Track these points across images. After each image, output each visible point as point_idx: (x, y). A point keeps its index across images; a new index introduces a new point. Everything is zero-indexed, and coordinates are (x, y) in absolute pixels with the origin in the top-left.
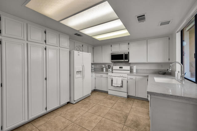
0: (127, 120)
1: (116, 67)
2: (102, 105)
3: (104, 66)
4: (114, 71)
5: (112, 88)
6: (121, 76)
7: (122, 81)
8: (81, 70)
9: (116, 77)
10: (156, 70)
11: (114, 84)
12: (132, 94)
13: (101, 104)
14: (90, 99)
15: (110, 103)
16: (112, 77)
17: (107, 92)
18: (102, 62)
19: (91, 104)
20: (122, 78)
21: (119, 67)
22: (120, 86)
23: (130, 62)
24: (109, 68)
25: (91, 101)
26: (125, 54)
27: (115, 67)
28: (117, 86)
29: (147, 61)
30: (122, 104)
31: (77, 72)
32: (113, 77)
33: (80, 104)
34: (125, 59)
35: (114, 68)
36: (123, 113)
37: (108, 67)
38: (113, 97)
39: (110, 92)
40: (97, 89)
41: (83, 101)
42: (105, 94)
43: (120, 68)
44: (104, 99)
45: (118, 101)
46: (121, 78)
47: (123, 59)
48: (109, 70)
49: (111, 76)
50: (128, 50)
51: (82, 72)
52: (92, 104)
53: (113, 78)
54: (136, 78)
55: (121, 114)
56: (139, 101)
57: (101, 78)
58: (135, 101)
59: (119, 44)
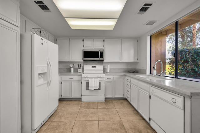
0: (127, 130)
1: (88, 67)
2: (84, 119)
3: (71, 65)
4: (85, 71)
5: (87, 92)
6: (99, 77)
7: (100, 83)
8: (46, 71)
9: (92, 78)
10: (126, 69)
11: (91, 87)
12: (109, 95)
13: (82, 119)
14: (61, 117)
15: (92, 113)
16: (87, 79)
17: (80, 99)
18: (69, 61)
19: (66, 124)
20: (100, 79)
21: (91, 66)
22: (98, 89)
23: (105, 60)
24: (80, 68)
25: (63, 119)
26: (100, 52)
27: (86, 67)
28: (94, 90)
29: (121, 61)
30: (105, 110)
31: (39, 74)
32: (90, 79)
33: (45, 131)
34: (100, 58)
35: (85, 69)
36: (115, 122)
37: (77, 67)
38: (90, 104)
39: (84, 98)
40: (63, 97)
41: (48, 123)
42: (77, 102)
43: (93, 67)
44: (81, 110)
45: (99, 107)
46: (98, 79)
47: (99, 58)
48: (79, 70)
50: (103, 47)
51: (47, 73)
52: (68, 124)
53: (88, 81)
54: (113, 77)
55: (115, 124)
56: (116, 101)
57: (72, 81)
58: (114, 102)
59: (93, 39)
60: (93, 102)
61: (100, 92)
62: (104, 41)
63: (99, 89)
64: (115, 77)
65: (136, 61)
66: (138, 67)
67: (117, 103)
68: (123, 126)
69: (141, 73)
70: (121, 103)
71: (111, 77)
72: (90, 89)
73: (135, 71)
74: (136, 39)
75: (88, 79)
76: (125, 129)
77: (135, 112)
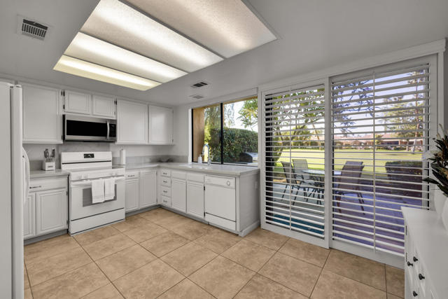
6: (112, 173)
7: (116, 186)
9: (98, 178)
11: (98, 198)
16: (85, 182)
20: (116, 178)
21: (82, 154)
22: (113, 198)
23: (119, 142)
26: (110, 125)
28: (106, 201)
29: (148, 142)
32: (94, 182)
35: (64, 160)
43: (86, 156)
46: (113, 179)
47: (106, 136)
48: (47, 164)
49: (81, 180)
50: (114, 116)
54: (140, 173)
55: (165, 237)
56: (145, 214)
57: (37, 193)
58: (142, 216)
59: (90, 96)
60: (102, 227)
61: (115, 205)
62: (116, 103)
63: (115, 198)
64: (142, 171)
65: (171, 143)
66: (173, 153)
67: (148, 215)
68: (177, 235)
69: (178, 162)
70: (156, 214)
71: (135, 173)
72: (94, 201)
73: (170, 160)
74: (170, 108)
75: (89, 182)
76: (180, 236)
77: (182, 217)
